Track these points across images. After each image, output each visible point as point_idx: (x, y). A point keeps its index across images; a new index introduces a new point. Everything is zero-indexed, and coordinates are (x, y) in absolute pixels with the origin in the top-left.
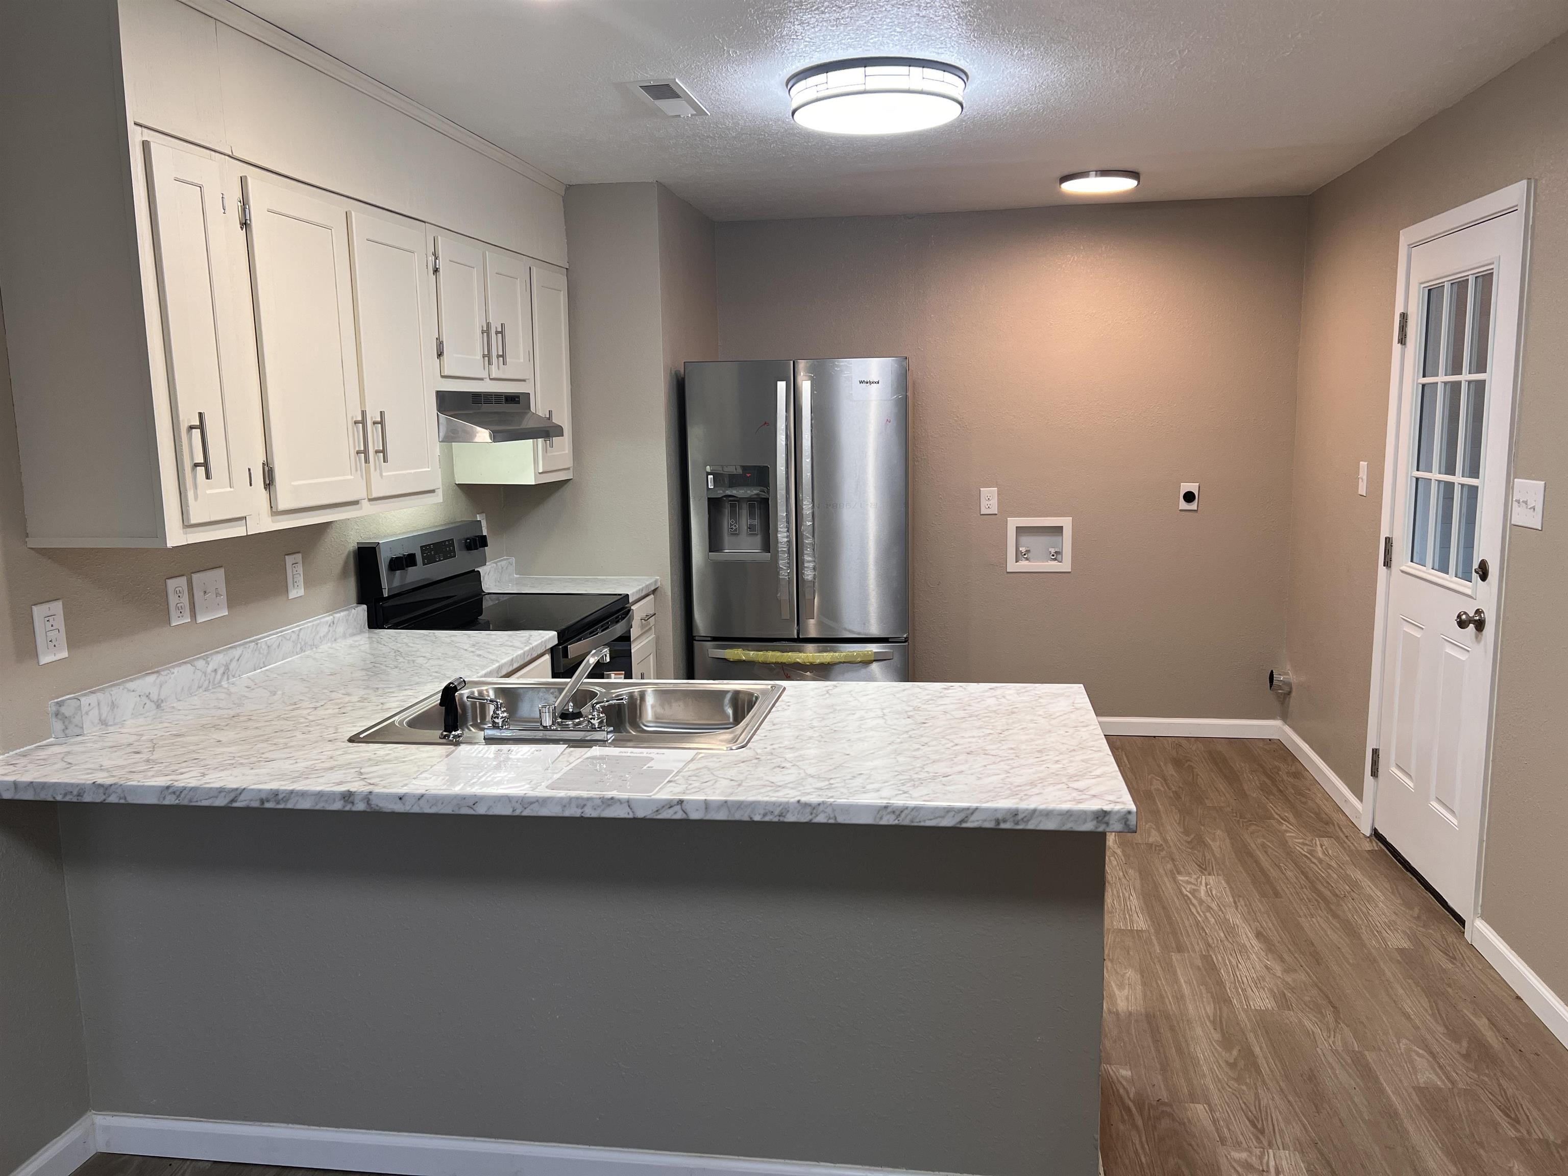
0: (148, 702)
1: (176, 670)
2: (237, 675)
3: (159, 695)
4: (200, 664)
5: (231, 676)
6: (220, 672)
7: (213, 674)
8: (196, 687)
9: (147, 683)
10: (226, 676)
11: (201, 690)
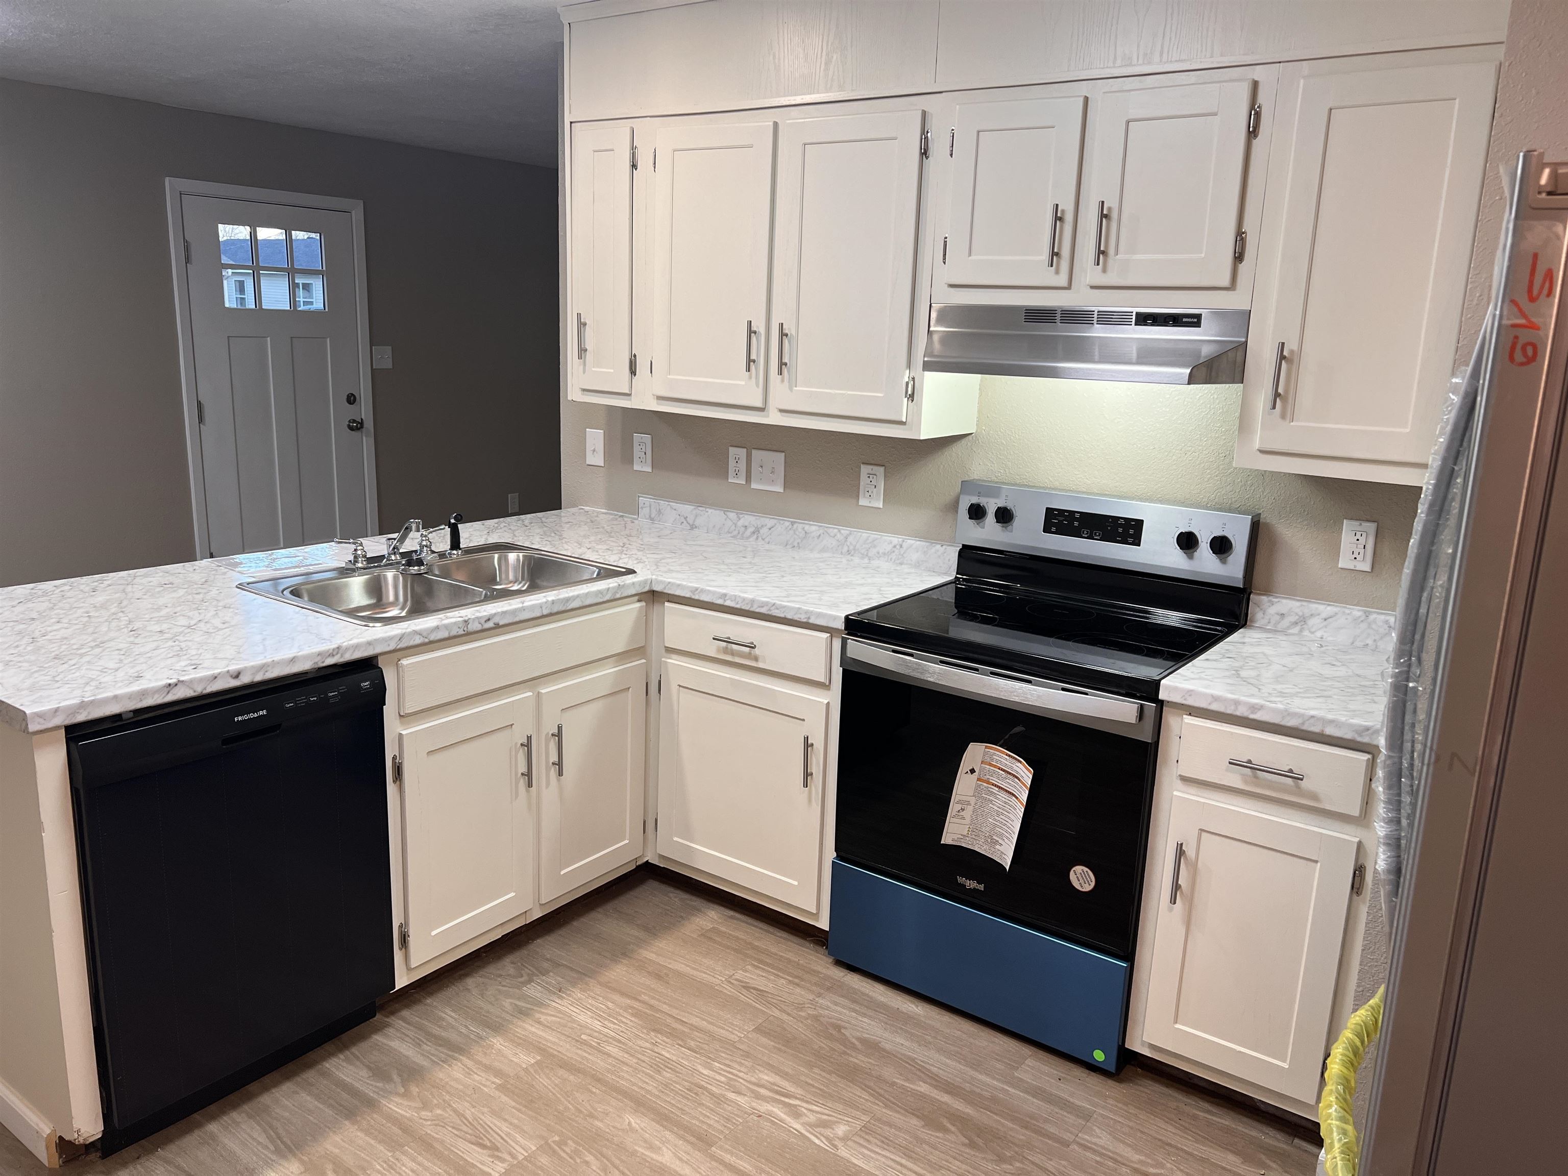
0: (685, 522)
1: (710, 511)
2: (767, 540)
3: (694, 521)
4: (732, 515)
5: (760, 539)
6: (751, 530)
7: (743, 529)
8: (726, 530)
9: (687, 509)
10: (755, 536)
11: (730, 535)
